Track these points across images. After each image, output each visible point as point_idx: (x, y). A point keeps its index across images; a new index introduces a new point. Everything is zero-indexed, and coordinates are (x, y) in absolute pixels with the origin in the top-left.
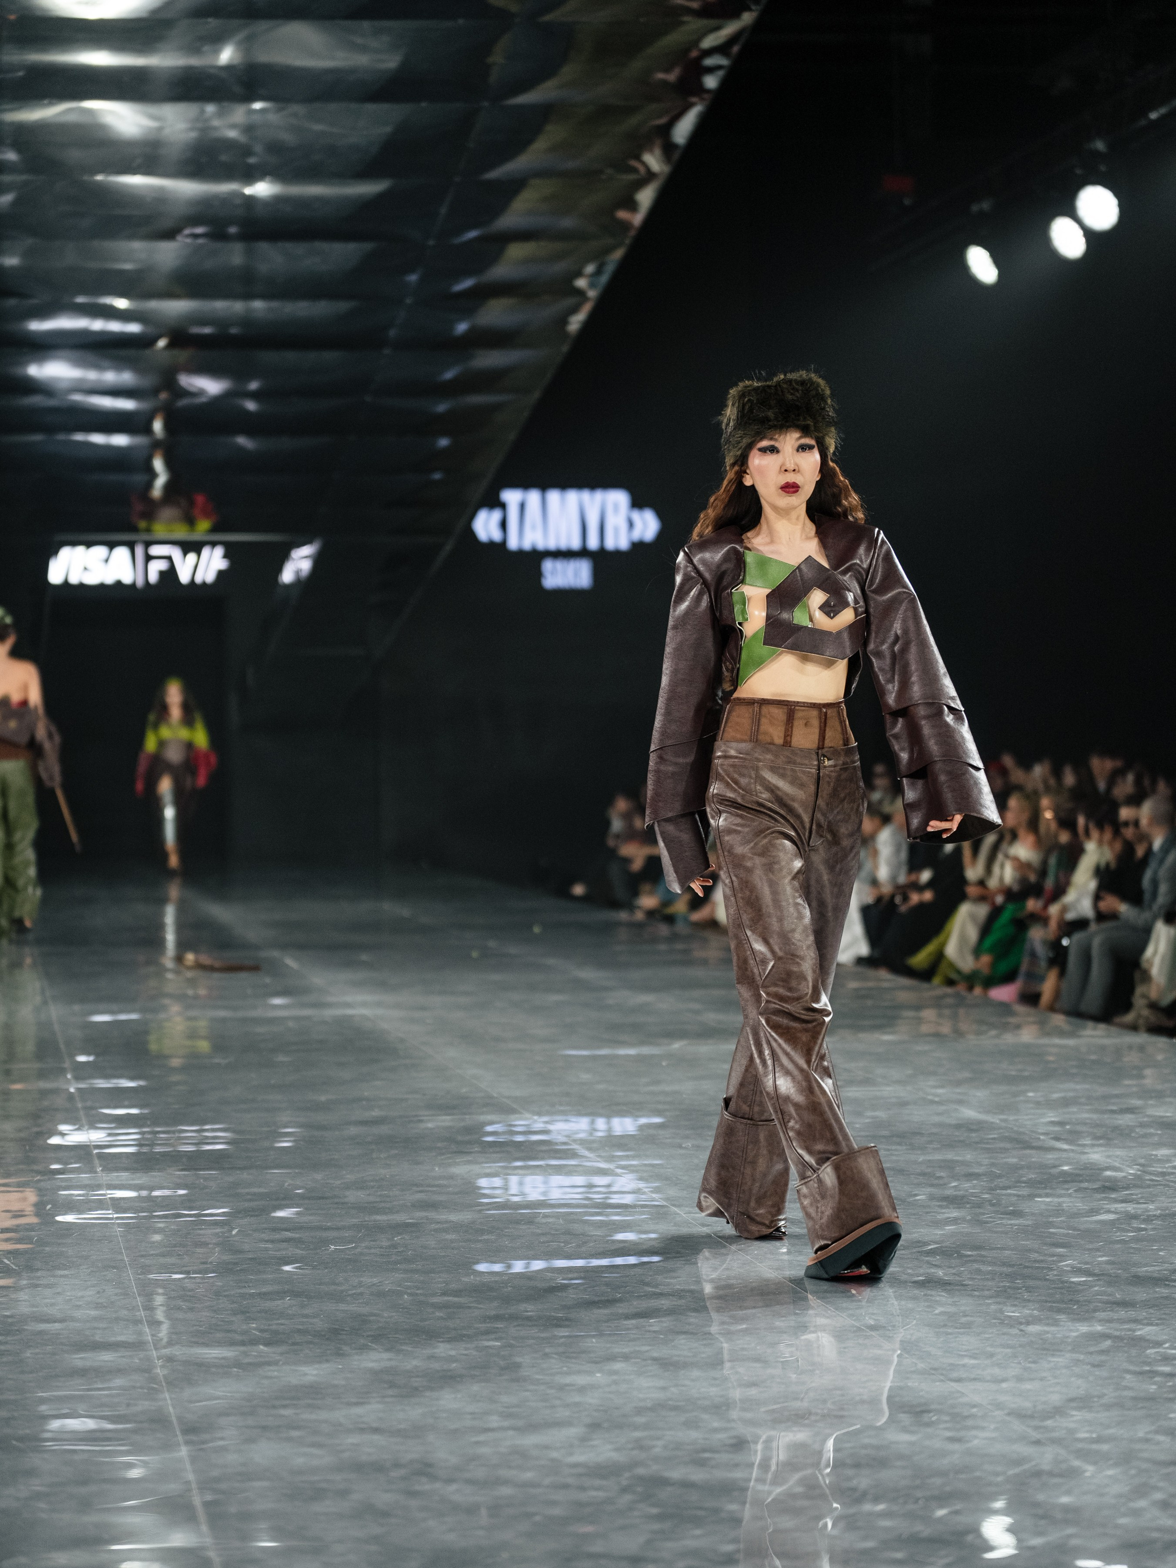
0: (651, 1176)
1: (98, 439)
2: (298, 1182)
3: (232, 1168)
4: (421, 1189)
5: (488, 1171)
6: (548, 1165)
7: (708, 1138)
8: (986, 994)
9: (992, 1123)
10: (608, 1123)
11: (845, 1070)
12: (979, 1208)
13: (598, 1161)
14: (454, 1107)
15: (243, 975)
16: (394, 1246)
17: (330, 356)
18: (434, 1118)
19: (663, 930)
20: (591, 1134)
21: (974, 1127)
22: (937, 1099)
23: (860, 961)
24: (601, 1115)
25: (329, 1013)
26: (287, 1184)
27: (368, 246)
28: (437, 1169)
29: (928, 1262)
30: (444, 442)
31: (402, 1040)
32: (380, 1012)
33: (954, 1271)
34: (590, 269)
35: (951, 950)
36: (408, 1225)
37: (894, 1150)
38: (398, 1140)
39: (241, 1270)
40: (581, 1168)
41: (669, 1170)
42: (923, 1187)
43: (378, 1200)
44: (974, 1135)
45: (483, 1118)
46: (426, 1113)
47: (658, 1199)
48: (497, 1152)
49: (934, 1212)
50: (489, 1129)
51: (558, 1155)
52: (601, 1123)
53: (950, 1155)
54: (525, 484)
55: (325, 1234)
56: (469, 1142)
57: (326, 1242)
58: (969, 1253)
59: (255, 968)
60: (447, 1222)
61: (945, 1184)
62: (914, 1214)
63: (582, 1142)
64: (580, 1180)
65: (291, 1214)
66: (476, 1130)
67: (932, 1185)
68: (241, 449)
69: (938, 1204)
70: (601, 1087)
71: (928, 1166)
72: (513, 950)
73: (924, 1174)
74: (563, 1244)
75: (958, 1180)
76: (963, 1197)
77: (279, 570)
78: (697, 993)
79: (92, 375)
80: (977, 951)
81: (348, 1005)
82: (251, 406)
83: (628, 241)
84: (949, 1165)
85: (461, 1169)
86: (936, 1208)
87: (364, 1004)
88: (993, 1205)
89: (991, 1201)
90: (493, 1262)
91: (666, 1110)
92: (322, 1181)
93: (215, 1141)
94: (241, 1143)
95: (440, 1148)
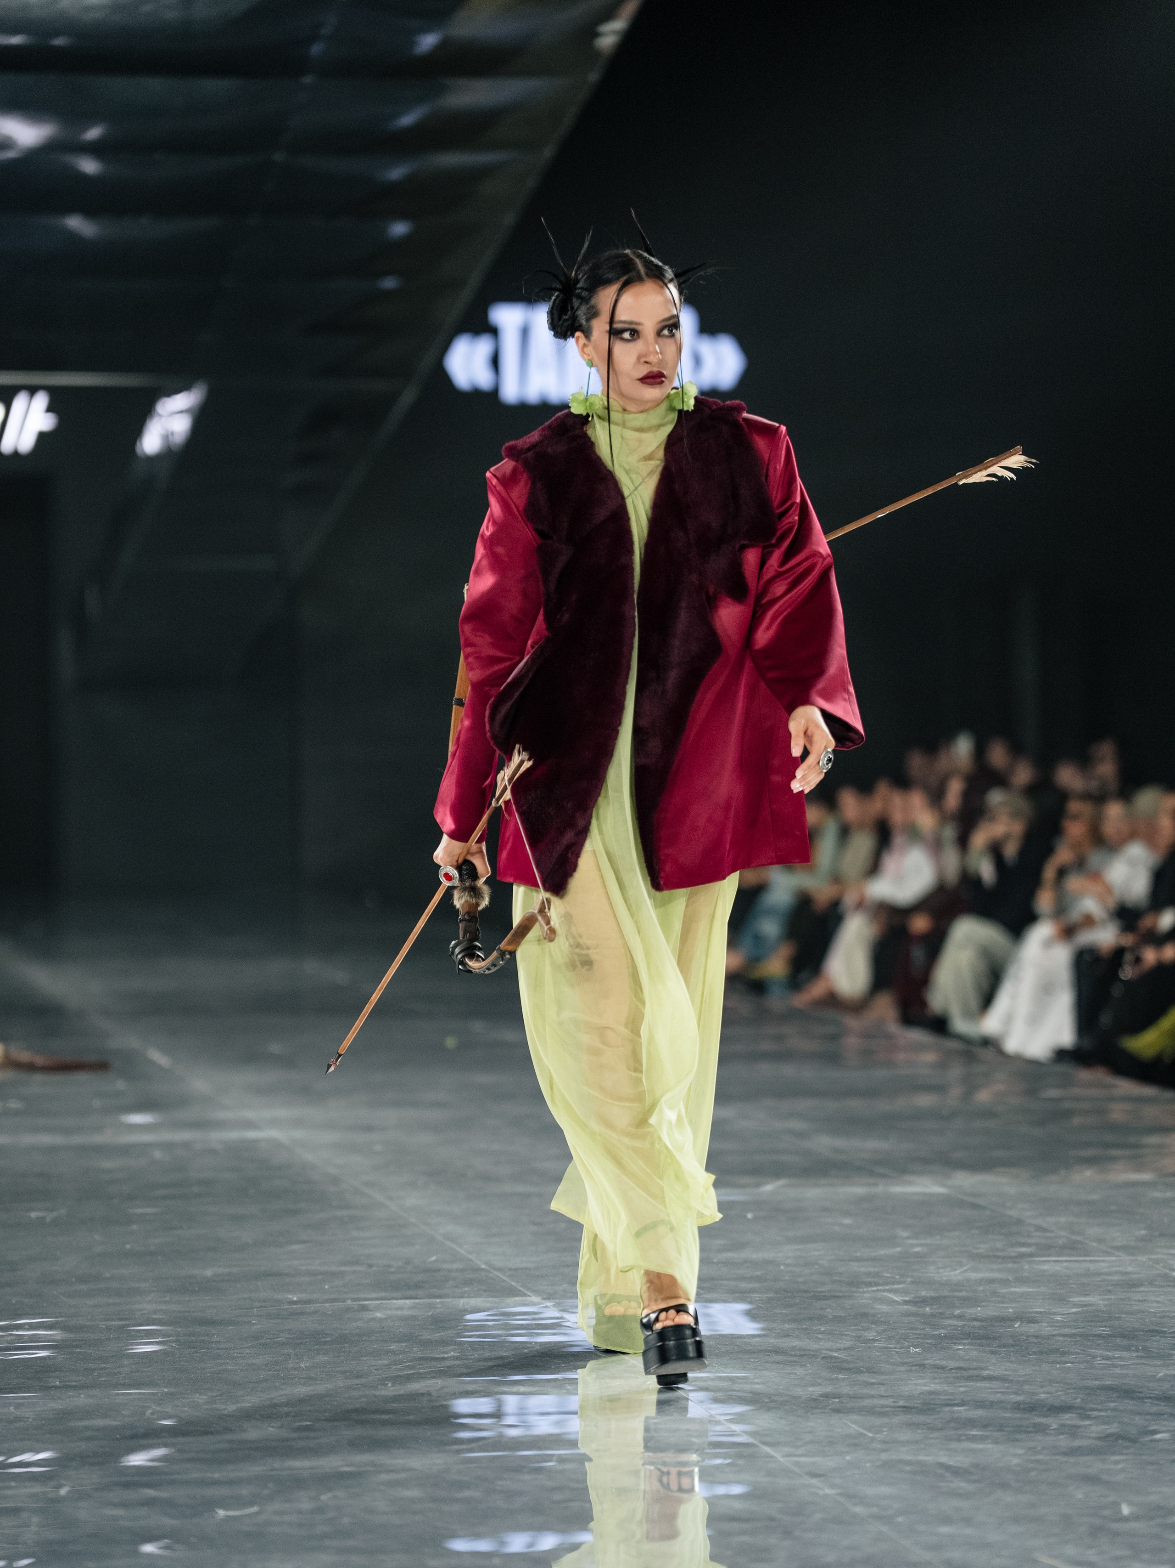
2: (169, 1409)
3: (61, 1387)
4: (364, 1417)
5: (470, 1388)
6: (565, 1379)
7: (820, 1336)
11: (1039, 1228)
14: (418, 1286)
15: (82, 1077)
16: (320, 1510)
17: (216, 87)
18: (386, 1302)
23: (1061, 1055)
25: (217, 1137)
26: (150, 1411)
28: (390, 1385)
30: (399, 229)
31: (335, 1180)
32: (299, 1134)
36: (342, 1476)
37: (1118, 1358)
38: (328, 1339)
39: (74, 1553)
42: (1165, 1420)
43: (295, 1435)
45: (462, 1303)
46: (374, 1295)
47: (740, 1433)
50: (471, 1320)
54: (529, 298)
55: (210, 1492)
57: (211, 1504)
59: (100, 1066)
60: (404, 1470)
62: (1152, 1464)
65: (153, 1460)
68: (73, 237)
77: (137, 431)
78: (804, 1104)
81: (250, 1125)
82: (89, 166)
87: (274, 1123)
90: (477, 1536)
91: (752, 1291)
92: (206, 1407)
93: (34, 1343)
94: (77, 1347)
95: (394, 1352)
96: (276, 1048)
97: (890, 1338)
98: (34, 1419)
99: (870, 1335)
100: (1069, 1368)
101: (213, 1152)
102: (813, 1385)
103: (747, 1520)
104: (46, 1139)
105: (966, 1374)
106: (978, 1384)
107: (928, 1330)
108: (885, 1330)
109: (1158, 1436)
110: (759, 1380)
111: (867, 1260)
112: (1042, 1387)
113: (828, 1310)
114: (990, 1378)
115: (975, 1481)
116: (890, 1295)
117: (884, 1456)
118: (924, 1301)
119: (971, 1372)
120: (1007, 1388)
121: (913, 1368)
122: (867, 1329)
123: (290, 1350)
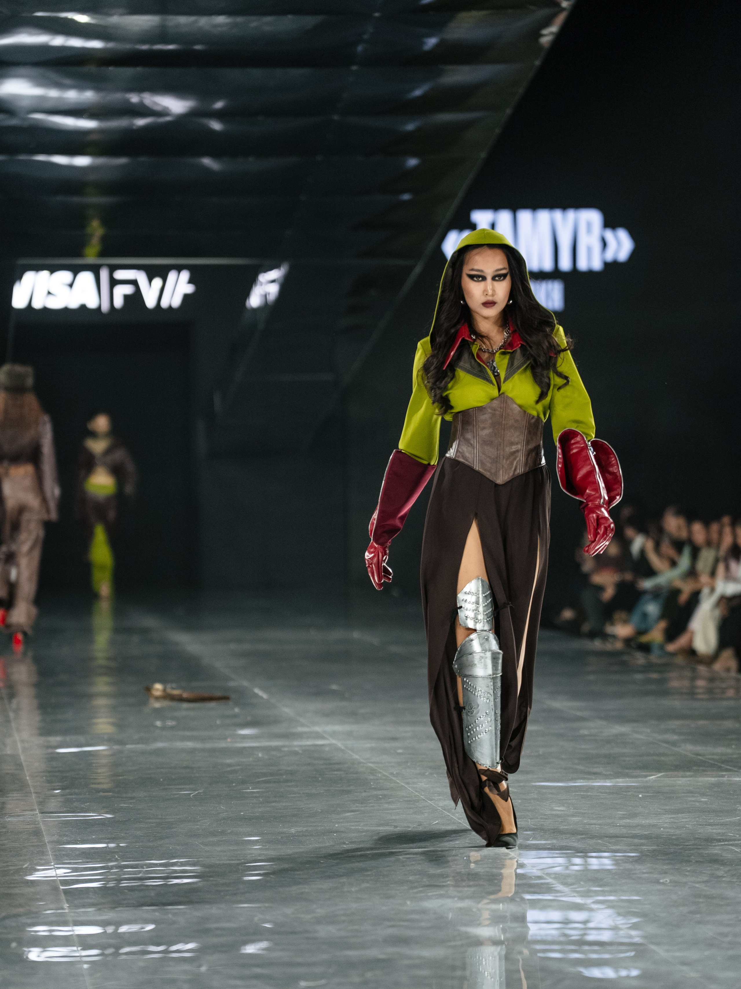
0: (629, 912)
1: (60, 160)
3: (200, 903)
4: (392, 923)
13: (574, 896)
14: (426, 840)
15: (213, 704)
16: (366, 983)
17: (296, 74)
19: (640, 659)
20: (567, 868)
25: (299, 744)
26: (256, 918)
28: (409, 903)
30: (413, 162)
31: (373, 772)
32: (350, 742)
36: (379, 961)
40: (555, 903)
41: (646, 906)
43: (349, 935)
47: (636, 936)
48: (470, 886)
51: (532, 890)
54: (496, 206)
55: (295, 970)
56: (443, 876)
57: (296, 978)
59: (225, 698)
60: (418, 958)
63: (558, 877)
64: (556, 915)
65: (259, 950)
68: (207, 170)
77: (247, 294)
78: (675, 724)
79: (53, 93)
81: (318, 736)
82: (216, 126)
85: (432, 904)
87: (334, 734)
91: (642, 844)
92: (292, 916)
93: (182, 875)
94: (211, 877)
95: (411, 881)
96: (334, 687)
97: (733, 875)
99: (720, 873)
101: (296, 753)
104: (190, 745)
108: (729, 870)
111: (717, 825)
113: (692, 857)
116: (733, 848)
117: (730, 953)
122: (718, 869)
123: (345, 880)
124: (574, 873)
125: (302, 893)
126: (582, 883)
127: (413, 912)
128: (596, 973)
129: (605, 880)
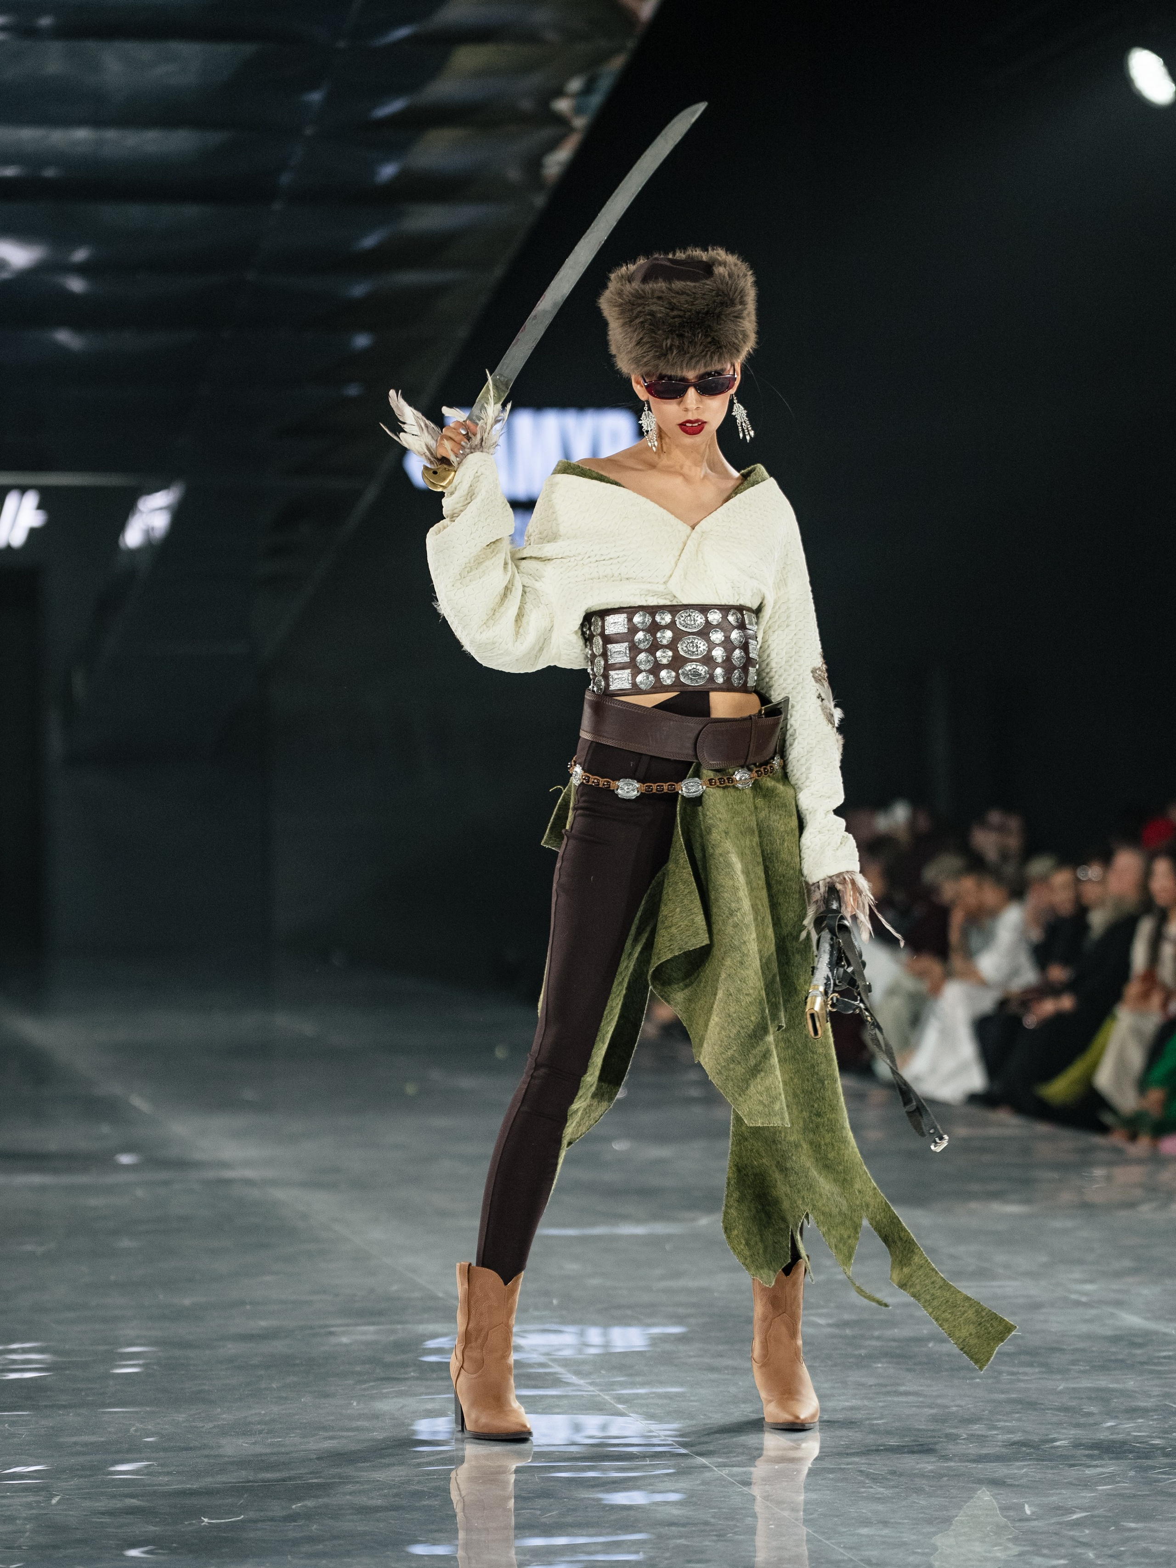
0: (669, 1413)
2: (149, 1427)
3: (52, 1406)
4: (331, 1434)
5: (430, 1406)
8: (1155, 1147)
9: (1165, 1334)
10: (605, 1335)
11: (952, 1257)
12: (1146, 1458)
14: (380, 1313)
16: (291, 1518)
17: (191, 212)
18: (351, 1328)
20: (581, 1351)
21: (1140, 1340)
22: (1084, 1299)
23: (973, 1099)
24: (595, 1324)
26: (134, 1429)
27: (248, 49)
28: (355, 1404)
29: (1072, 1538)
30: (362, 341)
31: (303, 1217)
32: (269, 1172)
33: (1110, 1552)
34: (575, 85)
35: (1104, 1079)
37: (1022, 1373)
38: (298, 1362)
39: (65, 1557)
40: (565, 1402)
41: (695, 1404)
42: (1065, 1428)
43: (268, 1451)
44: (1138, 1352)
45: (422, 1328)
46: (339, 1322)
49: (1081, 1465)
50: (431, 1344)
51: (533, 1383)
52: (594, 1335)
53: (1103, 1382)
55: (188, 1501)
56: (404, 1365)
57: (195, 1513)
58: (1133, 1525)
60: (368, 1481)
61: (1096, 1424)
62: (1052, 1468)
63: (566, 1363)
64: (563, 1421)
66: (414, 1345)
67: (1078, 1426)
68: (62, 350)
69: (1087, 1452)
70: (595, 1282)
71: (1071, 1398)
72: (467, 1082)
73: (1066, 1409)
74: (538, 1512)
75: (1116, 1417)
76: (1124, 1443)
77: (121, 526)
80: (1143, 1084)
82: (76, 285)
83: (631, 44)
84: (1102, 1396)
85: (388, 1405)
86: (1084, 1459)
88: (1167, 1455)
89: (1163, 1448)
90: (435, 1542)
91: (689, 1316)
92: (185, 1424)
93: (23, 1366)
94: (65, 1369)
95: (359, 1373)
96: (249, 1094)
98: (27, 1436)
100: (978, 1384)
102: (744, 1402)
103: (684, 1525)
105: (884, 1390)
106: (896, 1399)
107: (850, 1350)
109: (1058, 1443)
110: (696, 1398)
112: (954, 1401)
114: (906, 1394)
115: (893, 1487)
118: (846, 1324)
119: (889, 1388)
120: (921, 1402)
121: (836, 1385)
123: (262, 1372)
124: (591, 1357)
125: (200, 1392)
126: (603, 1372)
127: (360, 1417)
128: (620, 1498)
129: (637, 1367)
